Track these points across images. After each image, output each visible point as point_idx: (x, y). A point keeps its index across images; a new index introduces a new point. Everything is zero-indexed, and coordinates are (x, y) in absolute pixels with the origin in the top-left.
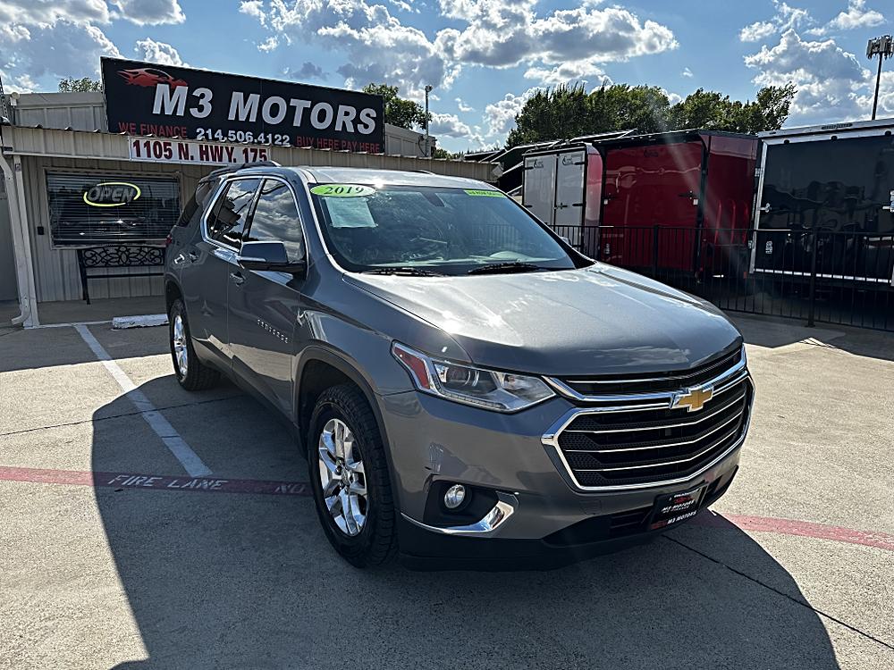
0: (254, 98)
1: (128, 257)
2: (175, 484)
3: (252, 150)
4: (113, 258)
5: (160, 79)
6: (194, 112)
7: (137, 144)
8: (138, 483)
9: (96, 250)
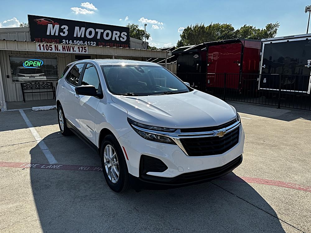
0: (83, 29)
1: (39, 86)
3: (81, 47)
4: (34, 86)
5: (49, 22)
6: (62, 34)
7: (40, 45)
8: (31, 166)
9: (28, 83)
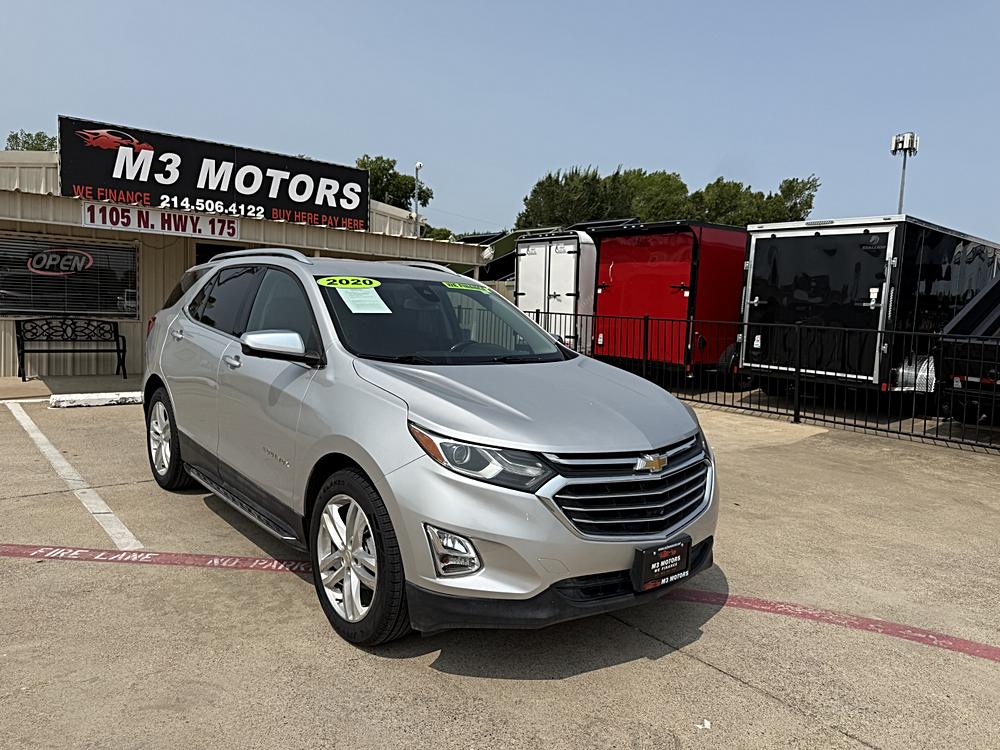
0: (227, 167)
1: (74, 331)
2: (103, 556)
3: (219, 221)
4: (56, 331)
5: (124, 142)
6: (159, 178)
7: (91, 209)
8: (62, 555)
9: (38, 323)
